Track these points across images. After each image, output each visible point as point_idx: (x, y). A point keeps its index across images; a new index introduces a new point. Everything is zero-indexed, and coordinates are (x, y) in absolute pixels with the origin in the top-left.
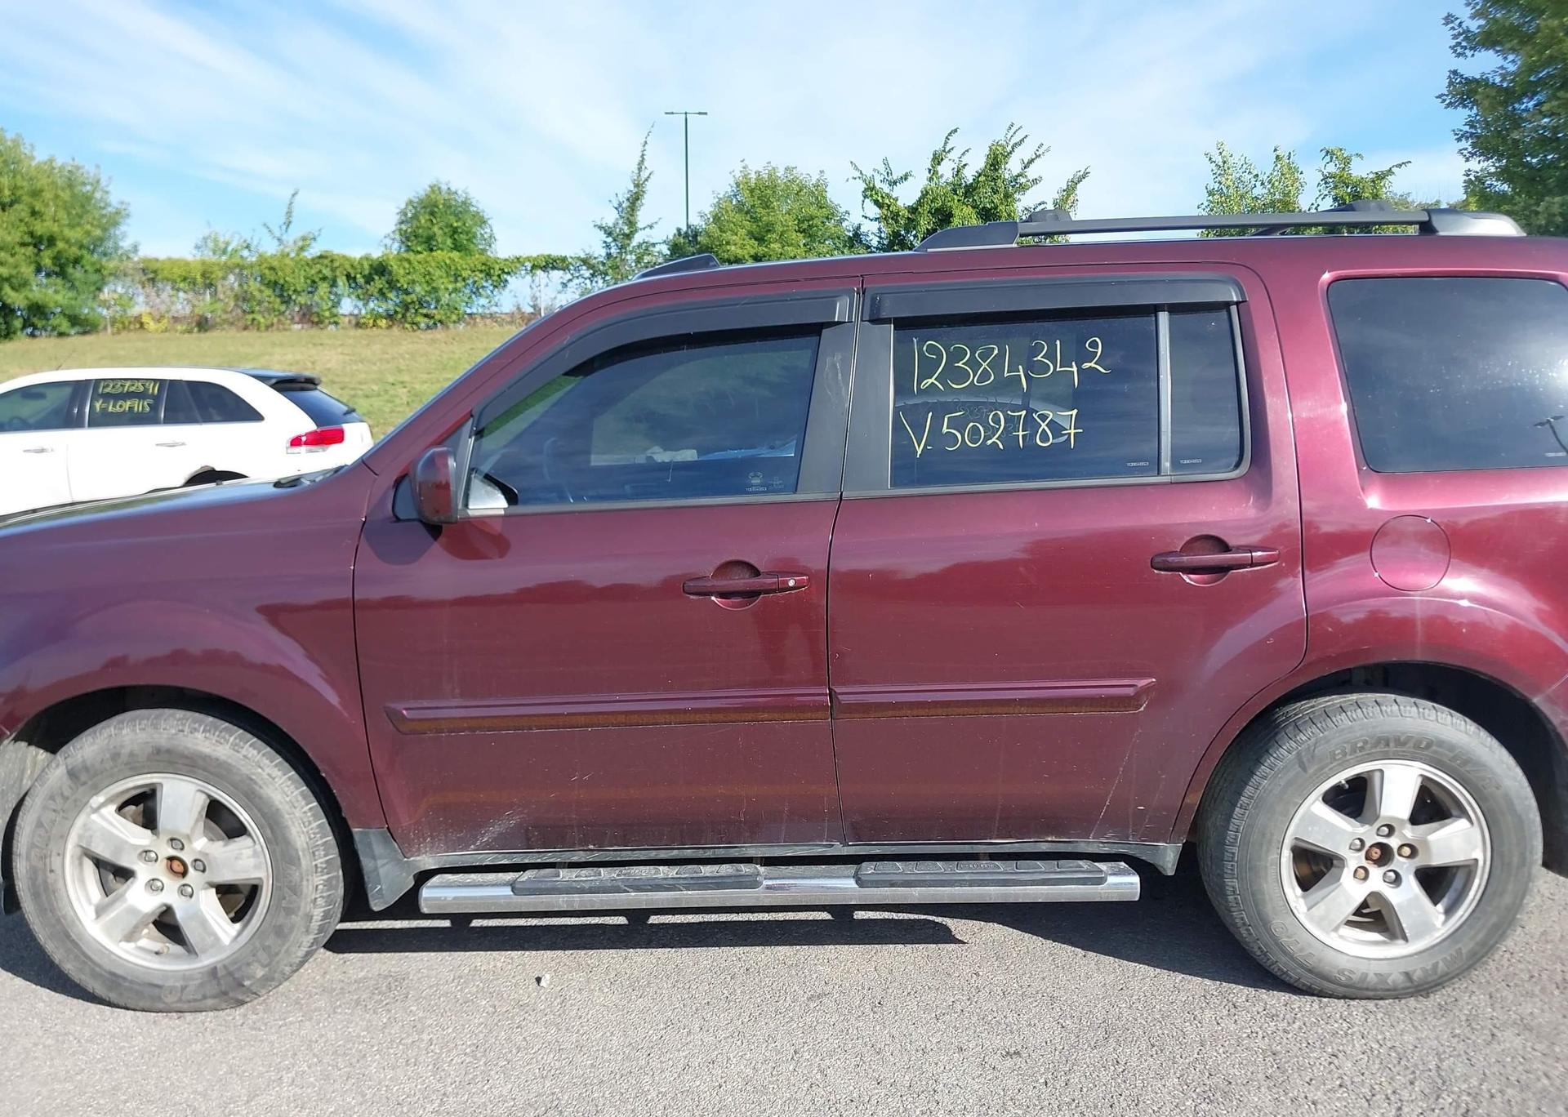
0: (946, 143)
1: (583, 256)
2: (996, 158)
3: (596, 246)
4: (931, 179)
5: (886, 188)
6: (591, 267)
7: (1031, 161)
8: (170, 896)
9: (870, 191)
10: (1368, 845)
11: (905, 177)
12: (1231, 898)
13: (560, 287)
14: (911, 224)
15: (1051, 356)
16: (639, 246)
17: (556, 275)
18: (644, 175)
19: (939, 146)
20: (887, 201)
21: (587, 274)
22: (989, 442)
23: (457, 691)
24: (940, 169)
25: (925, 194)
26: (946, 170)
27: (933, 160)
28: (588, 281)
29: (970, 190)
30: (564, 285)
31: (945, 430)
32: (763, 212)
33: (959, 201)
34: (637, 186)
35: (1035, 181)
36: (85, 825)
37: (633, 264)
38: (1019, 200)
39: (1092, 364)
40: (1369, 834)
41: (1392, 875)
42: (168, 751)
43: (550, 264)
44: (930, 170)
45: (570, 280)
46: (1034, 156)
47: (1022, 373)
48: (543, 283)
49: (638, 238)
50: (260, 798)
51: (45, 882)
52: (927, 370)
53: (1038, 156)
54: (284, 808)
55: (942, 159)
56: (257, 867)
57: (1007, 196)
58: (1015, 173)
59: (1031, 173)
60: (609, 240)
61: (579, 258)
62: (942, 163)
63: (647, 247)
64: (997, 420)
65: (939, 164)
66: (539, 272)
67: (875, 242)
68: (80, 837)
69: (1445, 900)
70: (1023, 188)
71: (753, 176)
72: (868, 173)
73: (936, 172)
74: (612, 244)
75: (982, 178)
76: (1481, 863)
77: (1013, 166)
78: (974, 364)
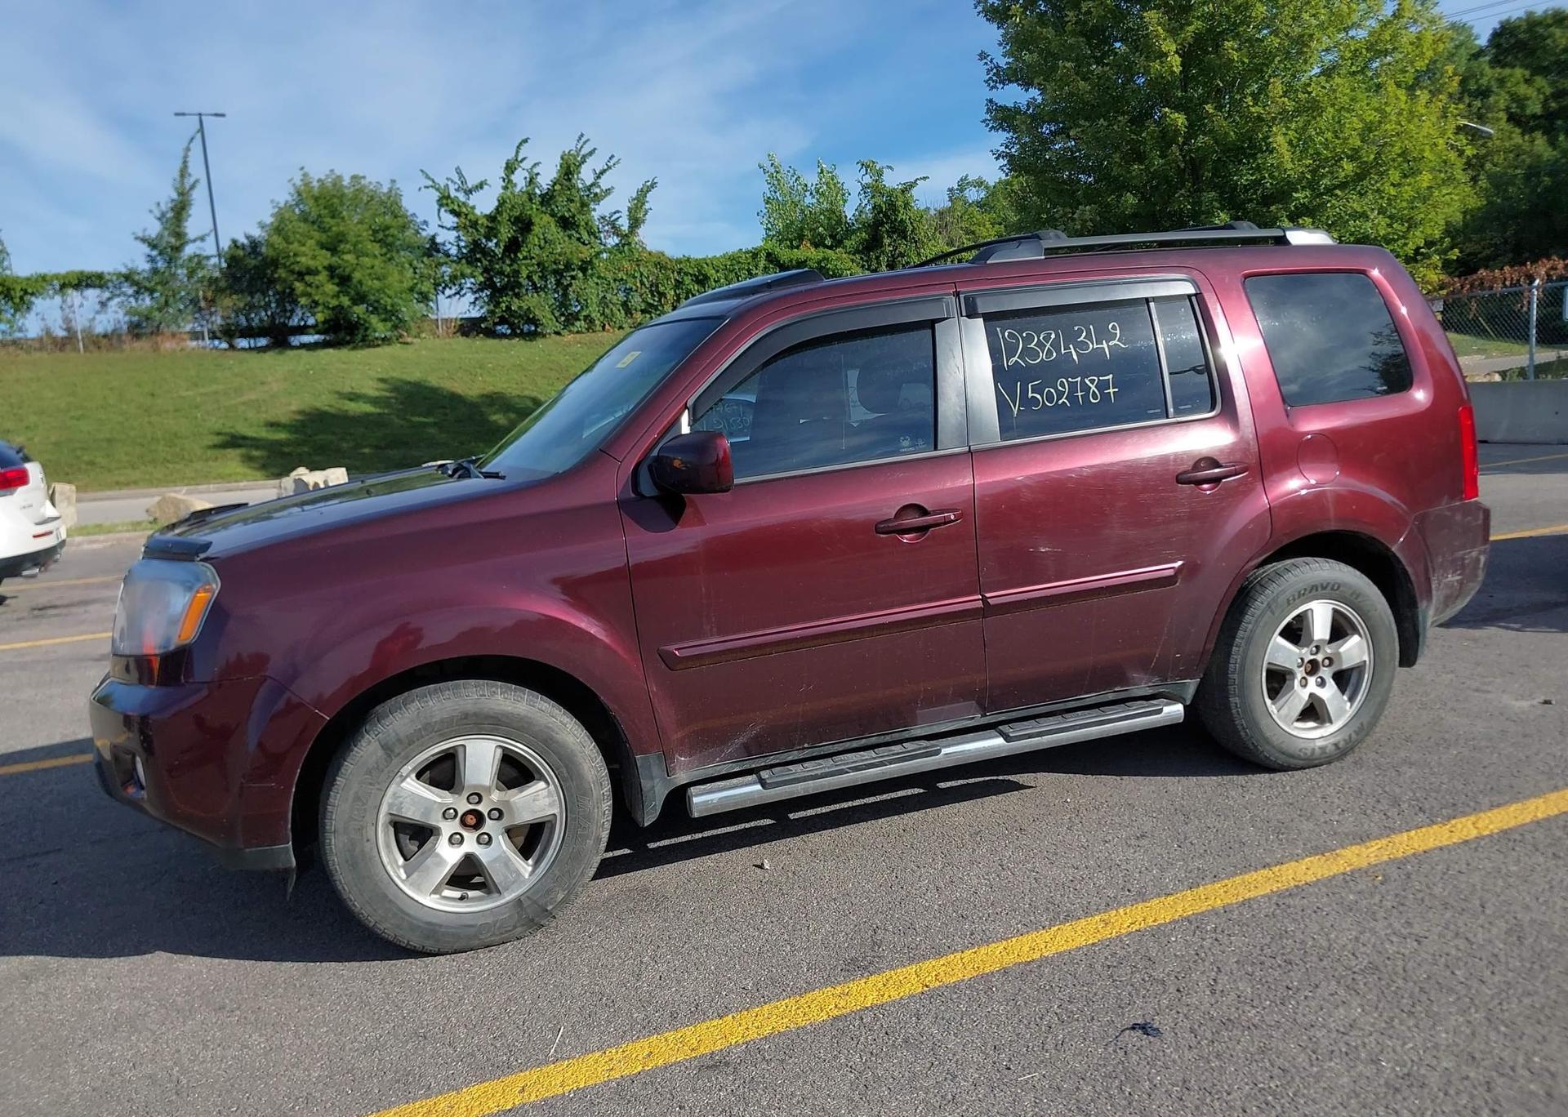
0: (517, 152)
1: (124, 270)
2: (569, 167)
3: (138, 259)
4: (506, 188)
5: (461, 196)
6: (135, 283)
7: (603, 172)
8: (470, 845)
9: (444, 200)
10: (1306, 661)
11: (481, 186)
12: (1234, 711)
13: (98, 307)
14: (491, 233)
15: (1089, 336)
16: (190, 259)
17: (92, 293)
18: (188, 182)
19: (511, 155)
20: (464, 210)
21: (130, 291)
22: (1060, 402)
23: (715, 630)
24: (513, 177)
25: (502, 203)
26: (520, 178)
27: (506, 168)
28: (132, 300)
29: (547, 199)
30: (103, 304)
31: (1030, 395)
32: (332, 222)
33: (537, 209)
34: (181, 194)
35: (608, 191)
36: (394, 794)
37: (186, 279)
38: (595, 209)
39: (1116, 342)
40: (1306, 653)
41: (1319, 680)
42: (475, 714)
43: (84, 281)
44: (504, 179)
45: (109, 299)
46: (606, 167)
47: (1072, 350)
48: (76, 303)
49: (189, 250)
50: (557, 742)
51: (363, 851)
52: (1011, 353)
53: (609, 167)
54: (577, 748)
55: (516, 169)
56: (551, 805)
57: (584, 205)
58: (589, 183)
59: (605, 182)
60: (154, 253)
61: (119, 275)
62: (516, 173)
63: (199, 261)
64: (1062, 385)
65: (513, 173)
66: (70, 291)
67: (454, 251)
68: (390, 806)
69: (1347, 692)
70: (597, 197)
71: (315, 184)
72: (442, 183)
73: (510, 181)
74: (159, 258)
75: (557, 187)
76: (1368, 663)
77: (586, 177)
78: (1040, 345)
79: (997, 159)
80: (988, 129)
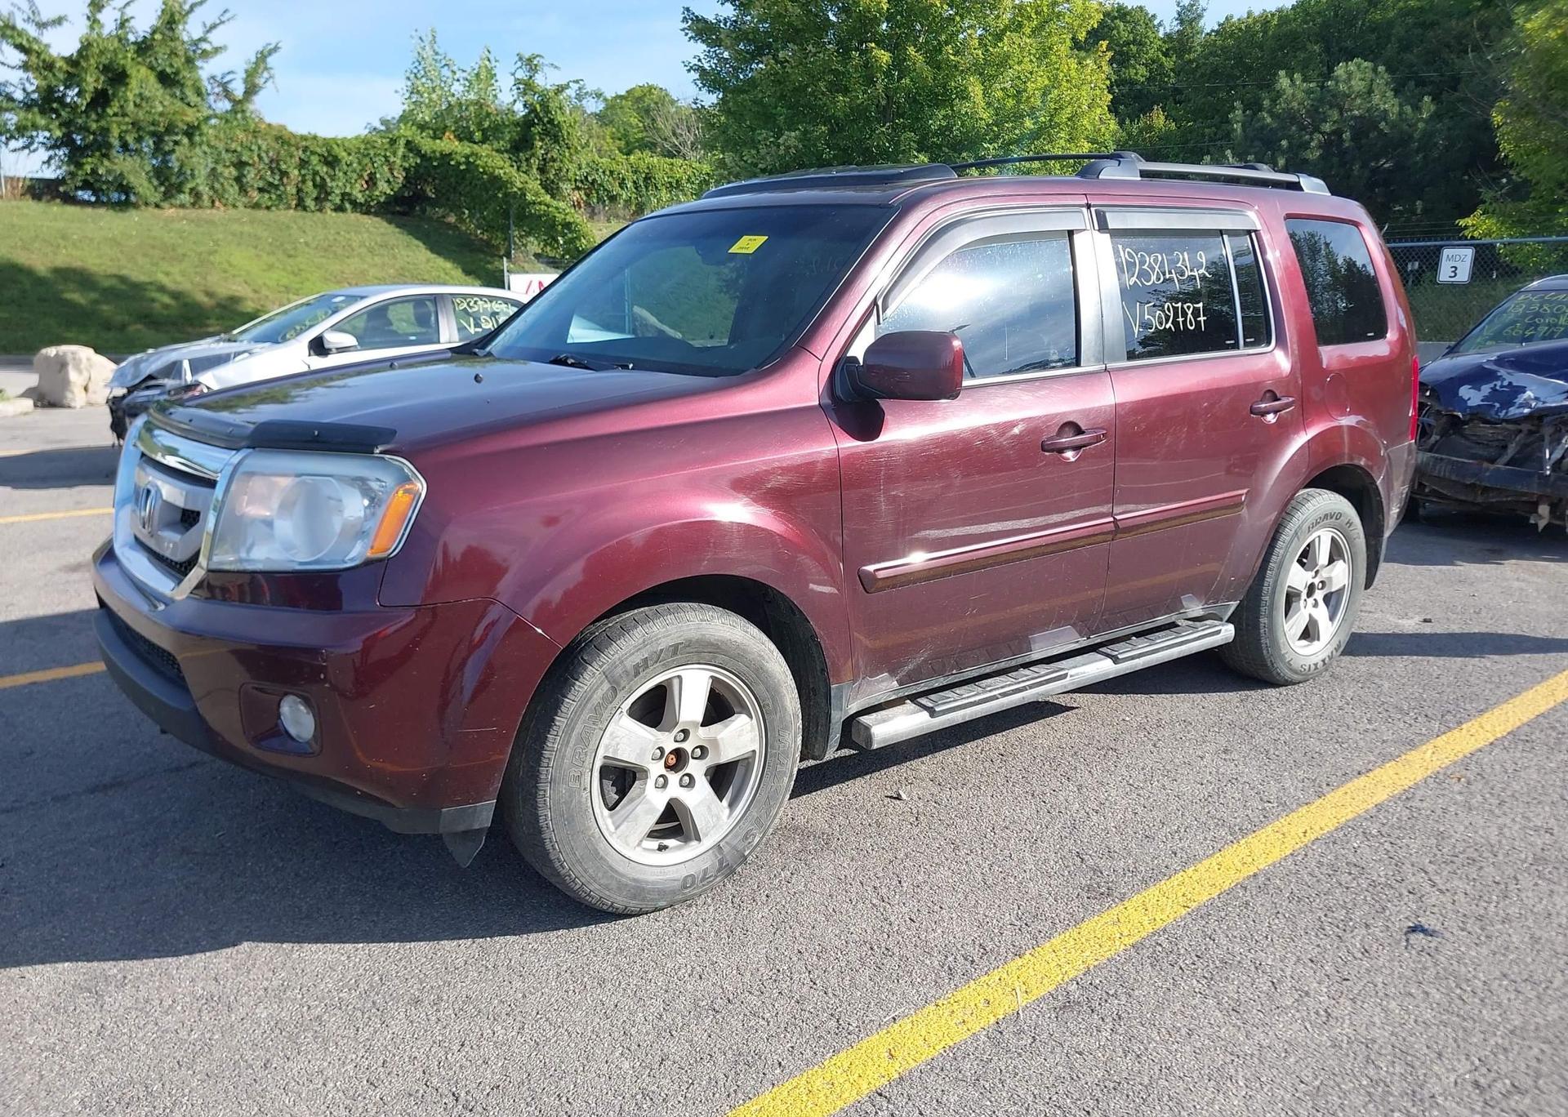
2: (172, 15)
4: (91, 29)
5: (32, 31)
7: (214, 27)
8: (673, 788)
11: (59, 21)
14: (72, 80)
24: (99, 16)
25: (86, 47)
26: (108, 19)
29: (144, 48)
33: (133, 59)
35: (217, 50)
36: (611, 735)
38: (201, 68)
44: (88, 18)
46: (218, 22)
53: (222, 22)
56: (751, 741)
57: (189, 61)
58: (196, 37)
59: (216, 38)
62: (104, 11)
65: (100, 11)
70: (205, 54)
73: (96, 21)
75: (158, 36)
77: (191, 29)
79: (689, 71)
80: (687, 38)
